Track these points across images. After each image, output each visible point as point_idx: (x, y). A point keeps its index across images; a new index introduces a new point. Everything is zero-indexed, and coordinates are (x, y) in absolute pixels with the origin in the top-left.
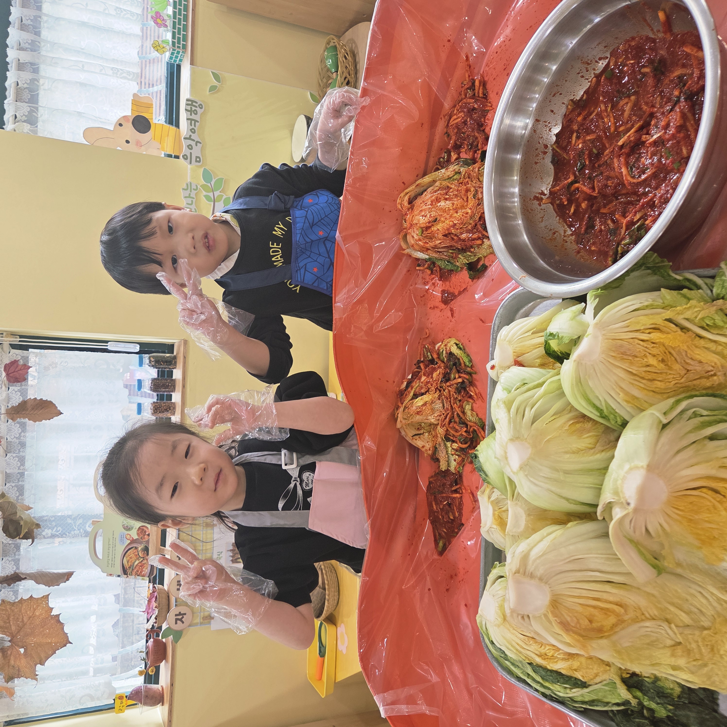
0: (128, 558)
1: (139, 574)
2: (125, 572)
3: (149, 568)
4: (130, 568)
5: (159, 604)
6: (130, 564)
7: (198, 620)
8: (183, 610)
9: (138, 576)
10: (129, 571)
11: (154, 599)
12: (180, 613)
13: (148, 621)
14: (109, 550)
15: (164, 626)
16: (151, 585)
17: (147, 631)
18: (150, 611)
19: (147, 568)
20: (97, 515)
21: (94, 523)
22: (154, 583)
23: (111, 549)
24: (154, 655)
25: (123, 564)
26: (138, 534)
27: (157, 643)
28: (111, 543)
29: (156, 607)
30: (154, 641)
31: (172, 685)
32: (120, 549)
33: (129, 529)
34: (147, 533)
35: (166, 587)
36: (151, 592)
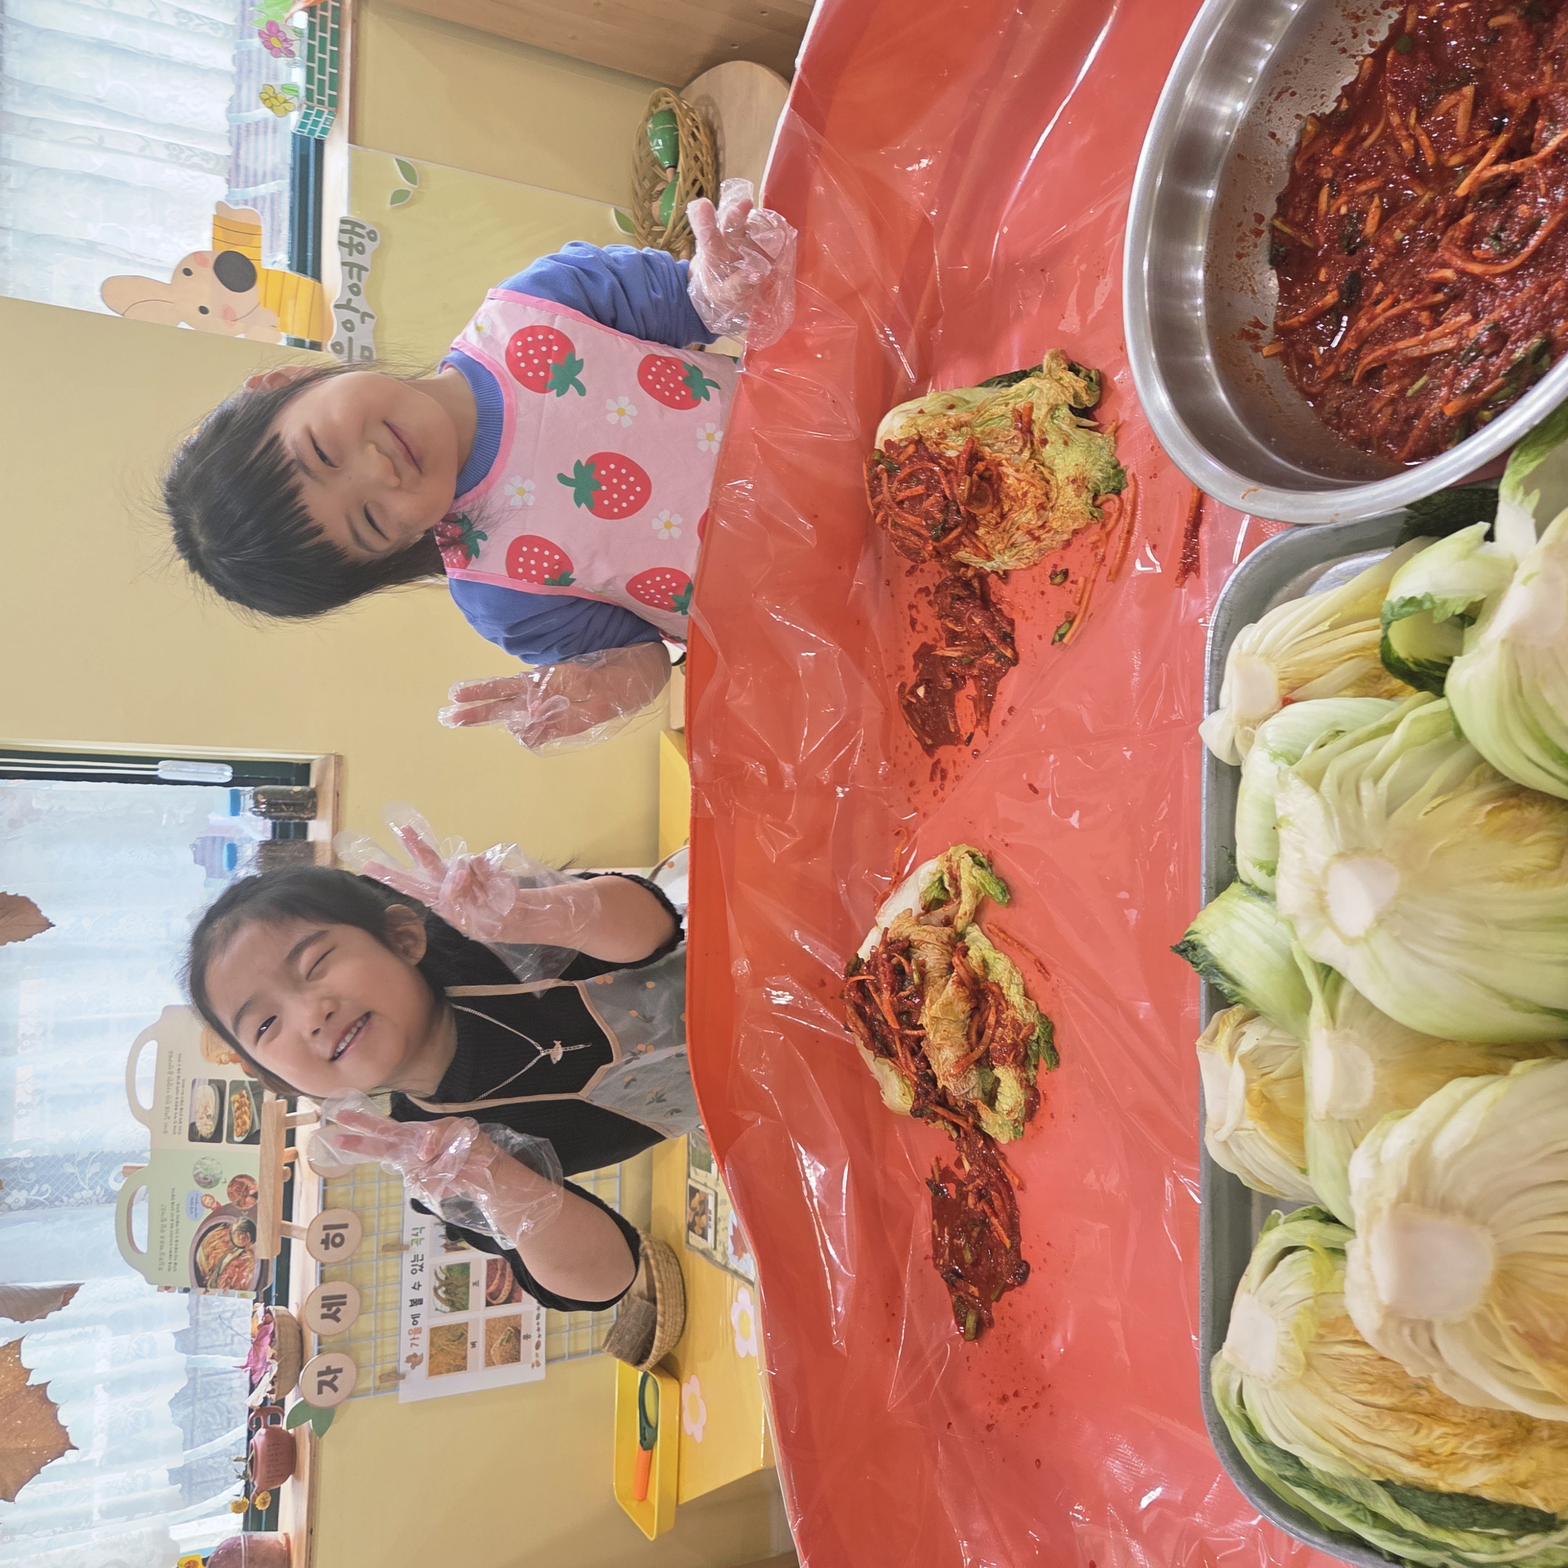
0: (209, 1249)
1: (234, 1285)
2: (201, 1280)
3: (257, 1271)
4: (212, 1270)
5: (279, 1350)
6: (212, 1262)
7: (369, 1382)
8: (334, 1360)
9: (231, 1288)
10: (210, 1280)
11: (267, 1339)
12: (328, 1368)
13: (252, 1388)
14: (162, 1231)
15: (291, 1402)
16: (260, 1307)
17: (251, 1411)
18: (260, 1365)
19: (251, 1271)
20: (133, 1152)
21: (127, 1171)
22: (267, 1302)
23: (168, 1229)
24: (268, 1466)
25: (195, 1263)
26: (230, 1195)
27: (276, 1437)
28: (167, 1215)
29: (272, 1358)
30: (267, 1434)
31: (310, 1531)
32: (190, 1228)
33: (210, 1182)
34: (251, 1192)
35: (293, 1310)
36: (260, 1322)
